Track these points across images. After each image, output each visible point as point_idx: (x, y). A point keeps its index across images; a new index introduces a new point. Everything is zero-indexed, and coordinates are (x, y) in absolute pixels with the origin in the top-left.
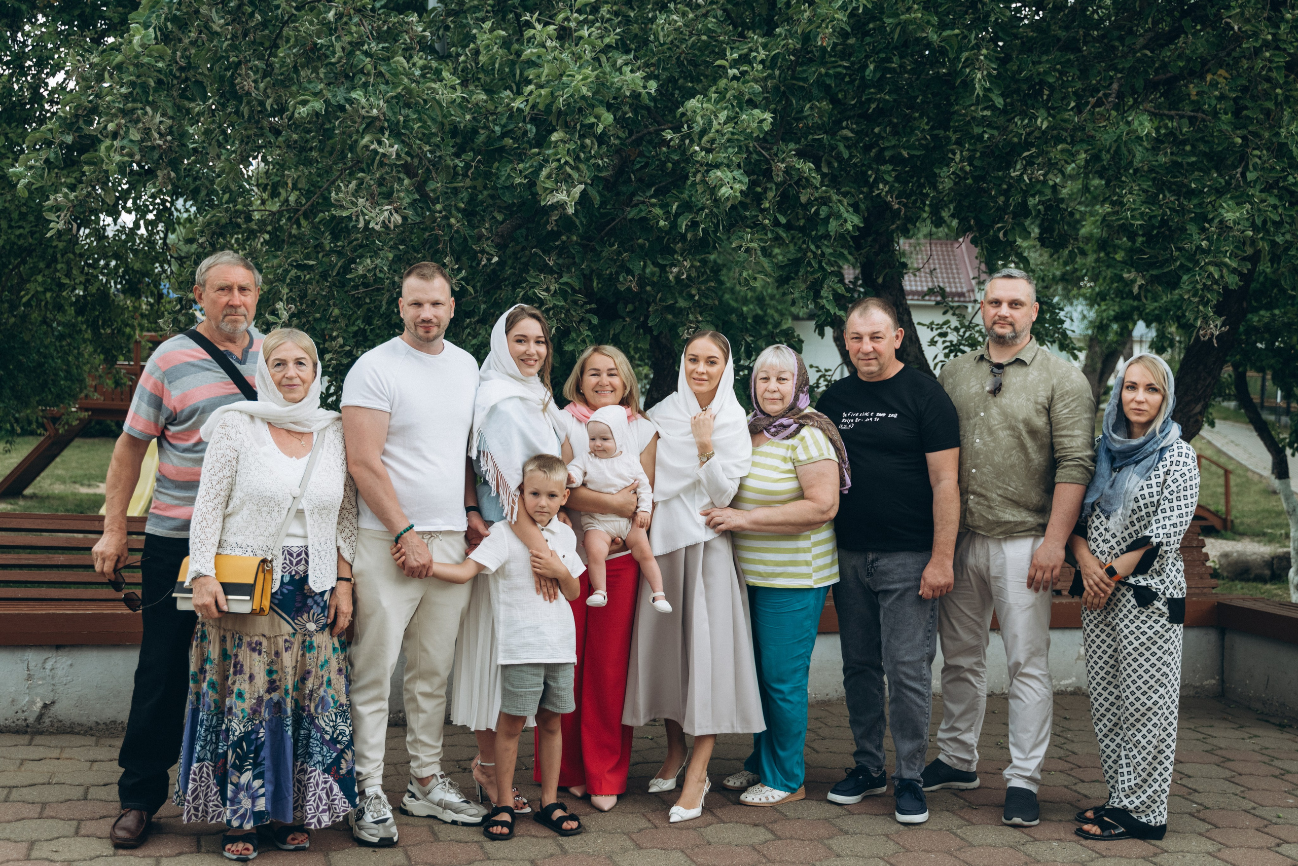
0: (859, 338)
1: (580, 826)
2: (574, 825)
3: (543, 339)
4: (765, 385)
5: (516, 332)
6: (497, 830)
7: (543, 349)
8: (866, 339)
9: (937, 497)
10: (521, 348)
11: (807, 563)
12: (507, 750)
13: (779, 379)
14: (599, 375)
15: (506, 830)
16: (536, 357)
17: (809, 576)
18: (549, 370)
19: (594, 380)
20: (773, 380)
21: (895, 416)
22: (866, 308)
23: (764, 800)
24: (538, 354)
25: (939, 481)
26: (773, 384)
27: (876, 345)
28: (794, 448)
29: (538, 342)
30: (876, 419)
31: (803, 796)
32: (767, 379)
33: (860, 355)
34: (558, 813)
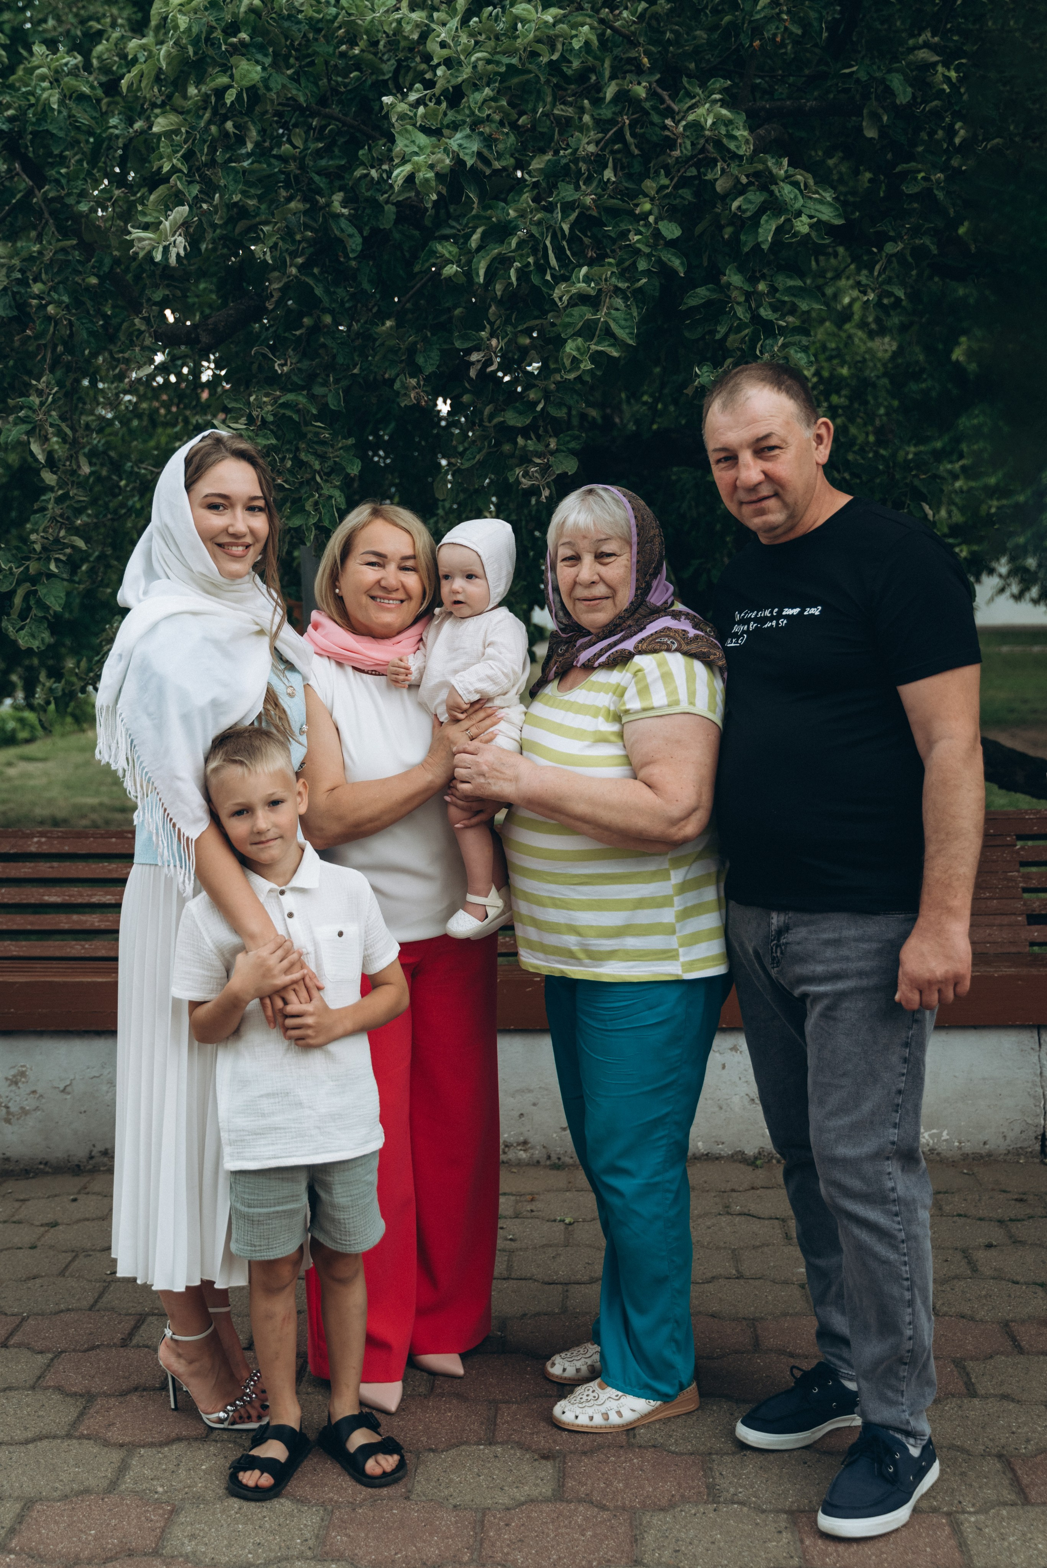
0: (731, 457)
1: (401, 1465)
2: (388, 1462)
3: (261, 503)
4: (572, 571)
5: (206, 487)
6: (250, 1478)
7: (260, 523)
8: (746, 456)
9: (931, 778)
10: (217, 521)
11: (670, 930)
12: (269, 1317)
13: (600, 557)
14: (382, 566)
15: (266, 1480)
16: (248, 540)
17: (669, 955)
18: (273, 561)
19: (371, 575)
20: (588, 559)
21: (815, 611)
22: (734, 391)
23: (598, 1420)
24: (252, 532)
25: (931, 744)
26: (587, 569)
27: (768, 466)
28: (620, 692)
29: (251, 509)
30: (783, 622)
31: (692, 1407)
32: (575, 559)
33: (742, 495)
34: (359, 1438)
